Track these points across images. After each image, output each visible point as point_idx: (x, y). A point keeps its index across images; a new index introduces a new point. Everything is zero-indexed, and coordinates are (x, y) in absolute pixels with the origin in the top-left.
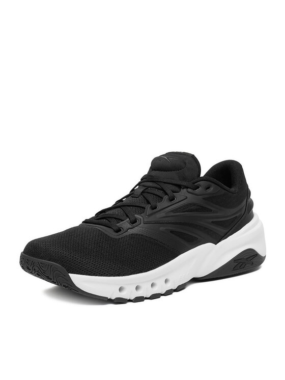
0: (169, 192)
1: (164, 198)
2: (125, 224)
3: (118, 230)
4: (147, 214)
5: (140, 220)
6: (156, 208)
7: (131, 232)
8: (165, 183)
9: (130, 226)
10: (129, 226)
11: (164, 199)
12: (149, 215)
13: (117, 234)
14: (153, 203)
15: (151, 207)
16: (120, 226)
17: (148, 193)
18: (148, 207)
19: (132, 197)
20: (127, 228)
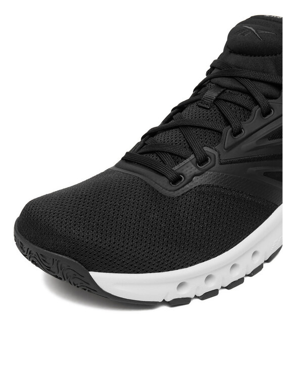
0: (260, 98)
1: (254, 110)
2: (188, 167)
3: (176, 180)
4: (226, 146)
5: (213, 158)
6: (240, 132)
7: (197, 181)
8: (252, 80)
9: (197, 171)
10: (194, 170)
11: (253, 113)
12: (229, 149)
13: (174, 187)
14: (235, 124)
15: (232, 131)
16: (179, 171)
17: (226, 101)
18: (227, 131)
19: (200, 107)
20: (193, 173)
